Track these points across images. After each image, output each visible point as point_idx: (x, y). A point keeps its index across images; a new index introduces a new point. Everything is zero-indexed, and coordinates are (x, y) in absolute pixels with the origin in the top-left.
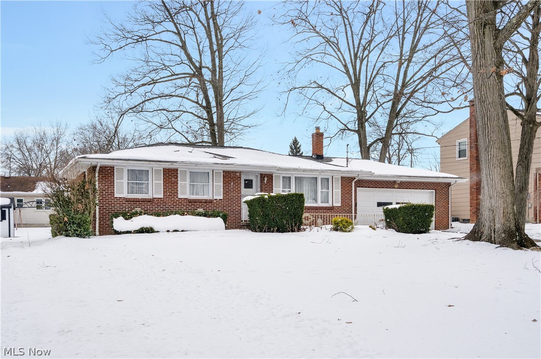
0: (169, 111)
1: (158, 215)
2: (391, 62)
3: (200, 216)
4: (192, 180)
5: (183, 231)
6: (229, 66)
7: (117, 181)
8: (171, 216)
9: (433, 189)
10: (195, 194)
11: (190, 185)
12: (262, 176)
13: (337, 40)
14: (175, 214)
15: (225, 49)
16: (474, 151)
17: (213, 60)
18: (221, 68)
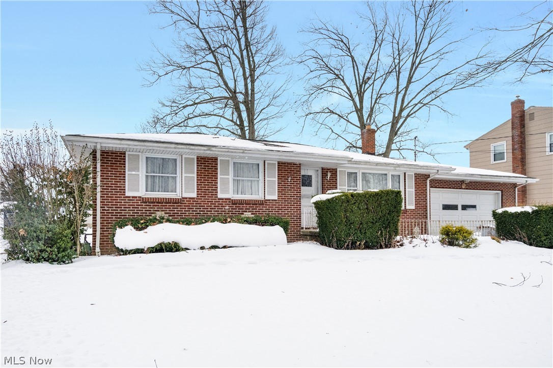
0: (208, 127)
1: (188, 223)
2: (386, 94)
3: (250, 223)
4: (236, 174)
5: (225, 247)
6: (260, 89)
7: (130, 173)
8: (207, 224)
9: (499, 190)
10: (240, 193)
11: (234, 180)
12: (324, 171)
13: (343, 77)
14: (213, 221)
15: (257, 73)
16: (518, 152)
17: (246, 85)
18: (253, 90)
